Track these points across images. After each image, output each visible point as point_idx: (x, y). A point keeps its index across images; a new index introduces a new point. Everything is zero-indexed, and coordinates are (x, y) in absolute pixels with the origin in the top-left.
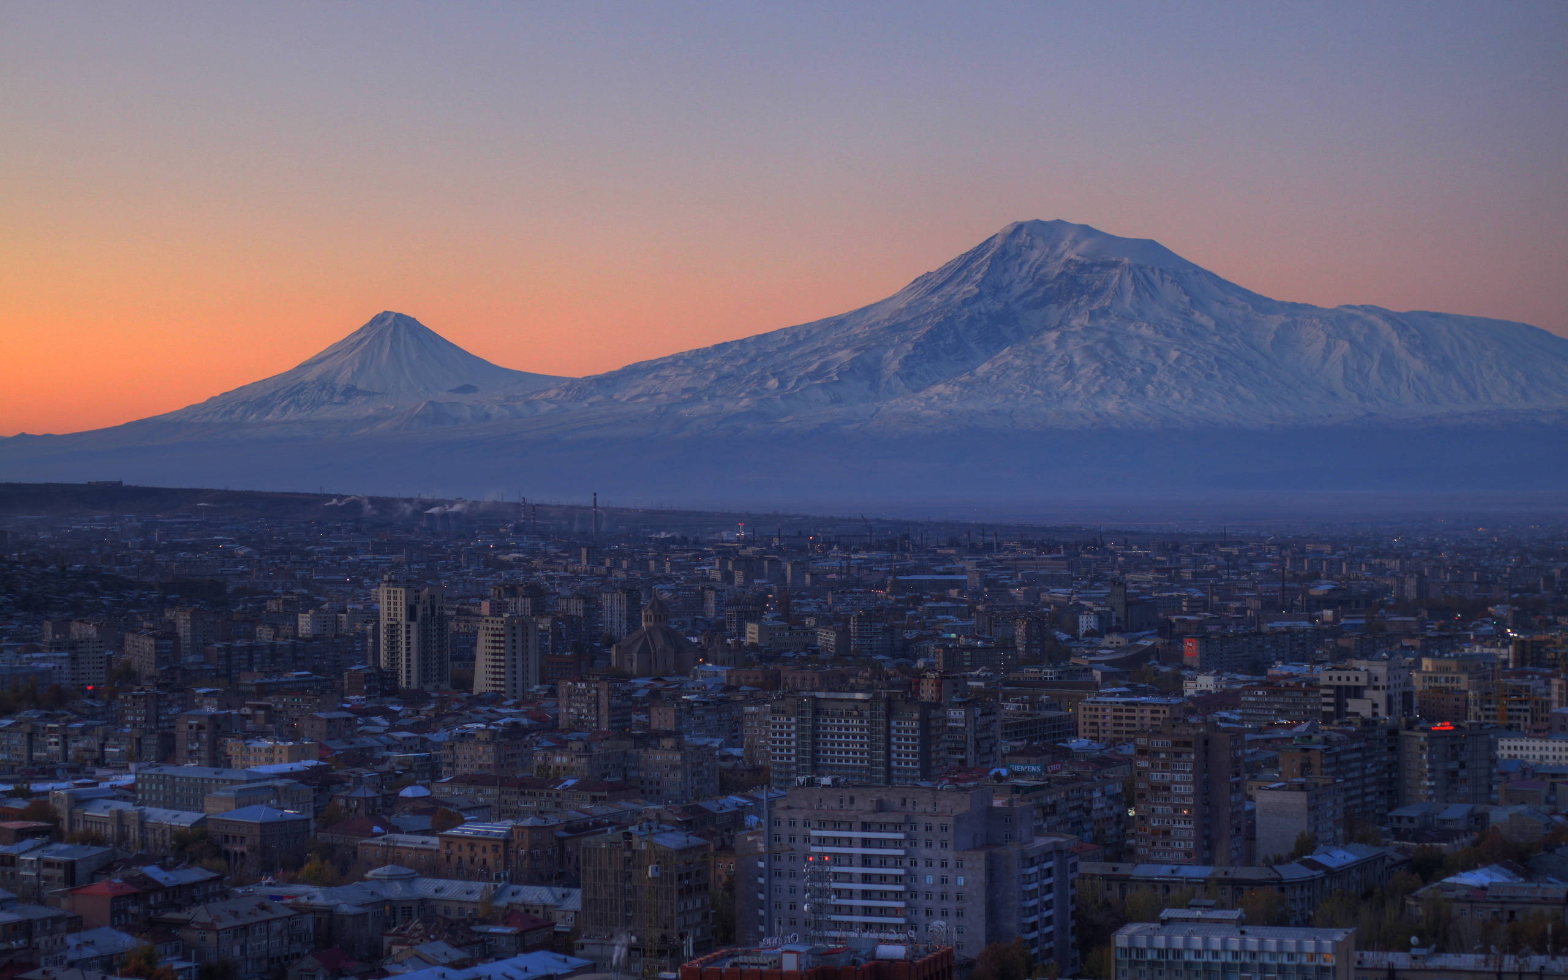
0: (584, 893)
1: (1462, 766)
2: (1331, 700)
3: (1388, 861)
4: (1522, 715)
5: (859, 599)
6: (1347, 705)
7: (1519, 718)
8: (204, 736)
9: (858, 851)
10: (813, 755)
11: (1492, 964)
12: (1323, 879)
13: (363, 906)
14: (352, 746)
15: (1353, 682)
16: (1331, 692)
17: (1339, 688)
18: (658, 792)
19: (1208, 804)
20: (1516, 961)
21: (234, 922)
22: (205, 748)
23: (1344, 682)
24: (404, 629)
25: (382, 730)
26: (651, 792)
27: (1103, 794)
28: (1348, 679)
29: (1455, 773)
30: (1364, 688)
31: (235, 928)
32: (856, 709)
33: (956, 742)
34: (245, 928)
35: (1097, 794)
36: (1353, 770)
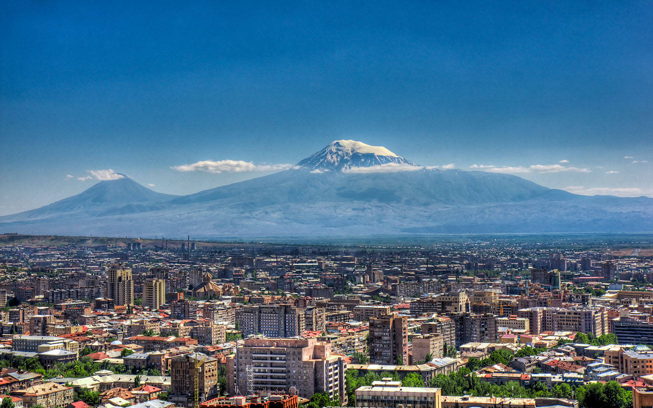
0: (172, 378)
1: (486, 329)
2: (440, 306)
3: (458, 363)
4: (509, 311)
5: (280, 272)
6: (446, 308)
7: (508, 312)
8: (40, 325)
9: (269, 361)
10: (259, 327)
11: (492, 401)
12: (435, 370)
13: (92, 385)
14: (95, 327)
15: (448, 300)
16: (441, 303)
17: (443, 302)
18: (204, 341)
19: (395, 343)
20: (501, 400)
21: (43, 393)
22: (40, 328)
23: (445, 300)
24: (117, 285)
25: (106, 321)
26: (201, 341)
27: (359, 340)
28: (446, 299)
29: (483, 332)
30: (452, 302)
31: (44, 395)
32: (274, 311)
33: (309, 322)
34: (47, 395)
35: (357, 340)
36: (447, 331)
